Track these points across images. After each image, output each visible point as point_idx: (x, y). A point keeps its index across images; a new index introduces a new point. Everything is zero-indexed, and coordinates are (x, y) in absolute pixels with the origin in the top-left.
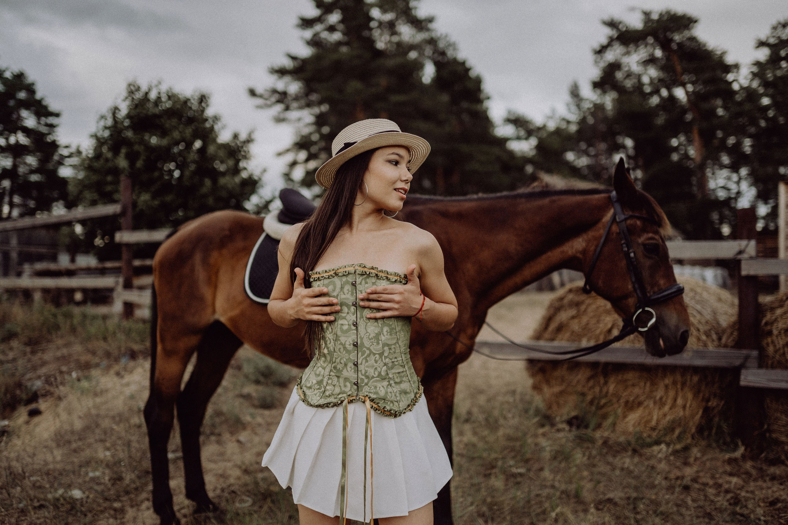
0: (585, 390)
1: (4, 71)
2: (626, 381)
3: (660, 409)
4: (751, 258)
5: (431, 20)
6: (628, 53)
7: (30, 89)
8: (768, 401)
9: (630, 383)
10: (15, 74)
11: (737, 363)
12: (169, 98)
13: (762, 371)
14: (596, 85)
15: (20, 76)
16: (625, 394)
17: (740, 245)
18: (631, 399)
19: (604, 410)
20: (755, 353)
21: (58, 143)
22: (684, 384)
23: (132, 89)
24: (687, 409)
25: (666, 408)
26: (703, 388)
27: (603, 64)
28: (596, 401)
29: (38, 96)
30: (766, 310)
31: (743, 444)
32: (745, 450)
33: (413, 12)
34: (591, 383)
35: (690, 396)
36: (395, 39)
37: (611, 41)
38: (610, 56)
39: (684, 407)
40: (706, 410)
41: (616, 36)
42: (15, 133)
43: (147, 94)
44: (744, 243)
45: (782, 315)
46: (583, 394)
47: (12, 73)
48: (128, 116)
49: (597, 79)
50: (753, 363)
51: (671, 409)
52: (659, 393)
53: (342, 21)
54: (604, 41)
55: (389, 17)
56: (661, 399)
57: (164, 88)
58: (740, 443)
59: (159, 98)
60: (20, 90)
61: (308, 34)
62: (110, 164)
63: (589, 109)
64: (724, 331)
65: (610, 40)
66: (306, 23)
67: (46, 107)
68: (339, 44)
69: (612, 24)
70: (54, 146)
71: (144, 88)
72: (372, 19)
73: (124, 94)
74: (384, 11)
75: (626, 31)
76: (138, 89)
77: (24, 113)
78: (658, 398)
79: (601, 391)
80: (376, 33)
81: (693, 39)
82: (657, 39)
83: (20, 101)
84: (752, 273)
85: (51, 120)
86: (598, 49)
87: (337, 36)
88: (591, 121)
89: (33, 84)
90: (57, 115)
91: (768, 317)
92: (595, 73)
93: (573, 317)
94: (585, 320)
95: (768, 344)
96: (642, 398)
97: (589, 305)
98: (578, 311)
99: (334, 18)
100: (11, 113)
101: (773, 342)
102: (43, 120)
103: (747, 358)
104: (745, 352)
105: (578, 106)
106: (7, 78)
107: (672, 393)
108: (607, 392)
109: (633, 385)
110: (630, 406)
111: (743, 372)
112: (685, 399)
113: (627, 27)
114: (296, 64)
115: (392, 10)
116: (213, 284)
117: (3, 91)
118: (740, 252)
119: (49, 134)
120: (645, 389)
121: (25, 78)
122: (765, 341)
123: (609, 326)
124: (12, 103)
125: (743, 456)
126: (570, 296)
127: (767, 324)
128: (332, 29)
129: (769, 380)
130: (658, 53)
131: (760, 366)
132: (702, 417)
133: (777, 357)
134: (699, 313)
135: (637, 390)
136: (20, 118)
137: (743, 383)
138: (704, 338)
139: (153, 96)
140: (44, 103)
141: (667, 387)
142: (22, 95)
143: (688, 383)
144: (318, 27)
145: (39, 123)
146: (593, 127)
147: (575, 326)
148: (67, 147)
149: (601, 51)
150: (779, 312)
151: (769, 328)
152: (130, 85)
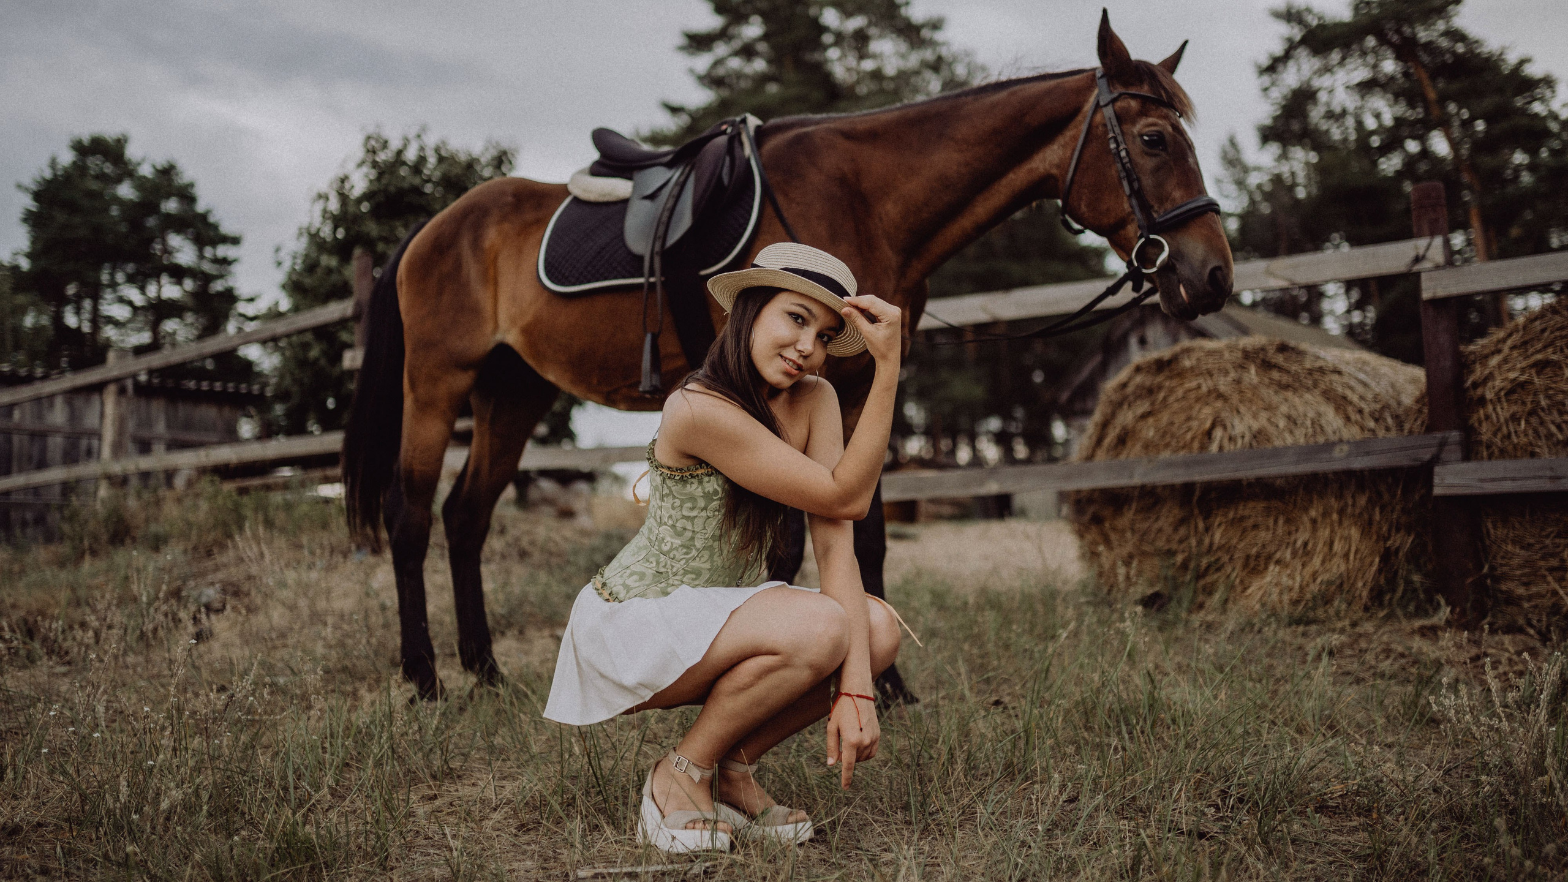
0: (1174, 546)
1: (139, 164)
2: (1242, 519)
3: (1304, 565)
4: (1437, 267)
5: (936, 25)
6: (1328, 69)
7: (187, 196)
8: (1490, 525)
9: (1250, 522)
10: (159, 167)
11: (1427, 456)
12: (441, 159)
13: (1471, 465)
14: (1268, 135)
15: (167, 172)
16: (1241, 545)
17: (1416, 248)
18: (1254, 551)
19: (1209, 579)
20: (1455, 435)
21: (237, 293)
22: (1341, 512)
23: (373, 146)
24: (1352, 557)
25: (1317, 561)
26: (1377, 516)
27: (1277, 94)
28: (1192, 565)
29: (200, 207)
30: (1474, 362)
31: (1448, 604)
32: (1452, 612)
33: (903, 11)
34: (1182, 531)
35: (1355, 533)
36: (868, 65)
37: (1291, 48)
38: (1291, 77)
39: (1346, 556)
40: (1387, 557)
41: (1298, 38)
42: (157, 277)
43: (399, 153)
44: (1422, 243)
45: (1499, 366)
46: (1171, 553)
47: (154, 167)
48: (367, 196)
49: (1268, 122)
50: (1453, 452)
51: (1323, 562)
52: (1301, 537)
53: (765, 37)
54: (1278, 49)
55: (856, 22)
56: (1305, 544)
57: (431, 140)
58: (1443, 602)
59: (422, 160)
60: (168, 196)
61: (703, 62)
62: (334, 278)
63: (1259, 187)
64: (1407, 411)
65: (1286, 46)
66: (698, 42)
67: (215, 227)
68: (763, 79)
69: (1290, 16)
70: (229, 297)
71: (395, 144)
72: (825, 29)
73: (359, 153)
74: (847, 14)
75: (1319, 26)
76: (385, 145)
77: (175, 240)
78: (1299, 543)
79: (1200, 542)
80: (833, 53)
81: (1457, 36)
82: (1383, 40)
83: (168, 216)
84: (1441, 293)
85: (222, 251)
86: (1265, 62)
87: (759, 65)
88: (1265, 208)
89: (192, 185)
90: (235, 241)
91: (1478, 373)
92: (1265, 111)
93: (1144, 416)
94: (1165, 418)
95: (1480, 422)
96: (1271, 548)
97: (1172, 390)
98: (1153, 404)
99: (753, 29)
100: (151, 240)
101: (1487, 417)
102: (208, 252)
103: (1442, 444)
104: (1439, 435)
105: (1240, 184)
106: (145, 177)
107: (1324, 533)
108: (1211, 544)
109: (1255, 527)
110: (1255, 566)
111: (1437, 469)
112: (1348, 539)
113: (1320, 19)
114: (683, 120)
115: (859, 10)
116: (491, 279)
117: (136, 200)
118: (1418, 259)
119: (221, 276)
120: (1275, 530)
121: (177, 174)
122: (1475, 417)
123: (1208, 425)
124: (151, 222)
125: (1449, 623)
126: (1139, 379)
127: (1475, 385)
128: (747, 52)
129: (1482, 480)
130: (1389, 66)
131: (1467, 457)
132: (1380, 571)
133: (1498, 440)
134: (1365, 385)
135: (1264, 536)
136: (167, 251)
137: (1437, 491)
138: (1372, 424)
139: (411, 155)
140: (212, 219)
141: (1314, 521)
142: (171, 206)
143: (1349, 510)
144: (721, 49)
145: (201, 257)
146: (1271, 222)
147: (1149, 431)
148: (251, 300)
149: (1273, 67)
150: (1494, 361)
151: (1479, 391)
152: (369, 138)
